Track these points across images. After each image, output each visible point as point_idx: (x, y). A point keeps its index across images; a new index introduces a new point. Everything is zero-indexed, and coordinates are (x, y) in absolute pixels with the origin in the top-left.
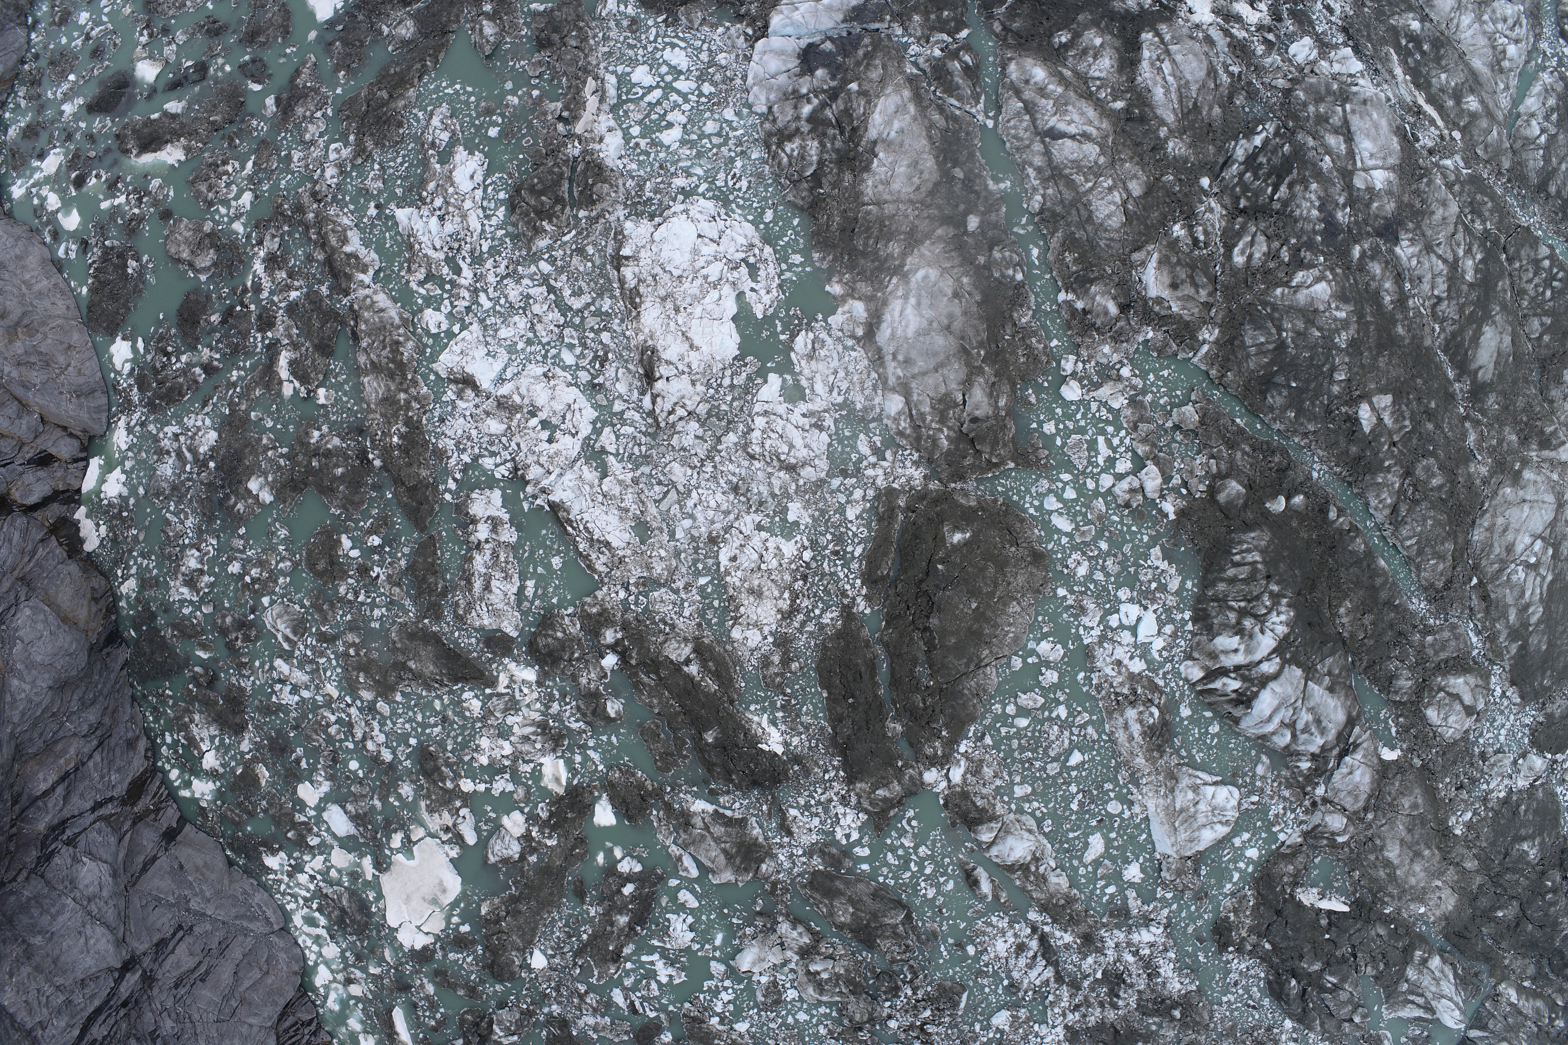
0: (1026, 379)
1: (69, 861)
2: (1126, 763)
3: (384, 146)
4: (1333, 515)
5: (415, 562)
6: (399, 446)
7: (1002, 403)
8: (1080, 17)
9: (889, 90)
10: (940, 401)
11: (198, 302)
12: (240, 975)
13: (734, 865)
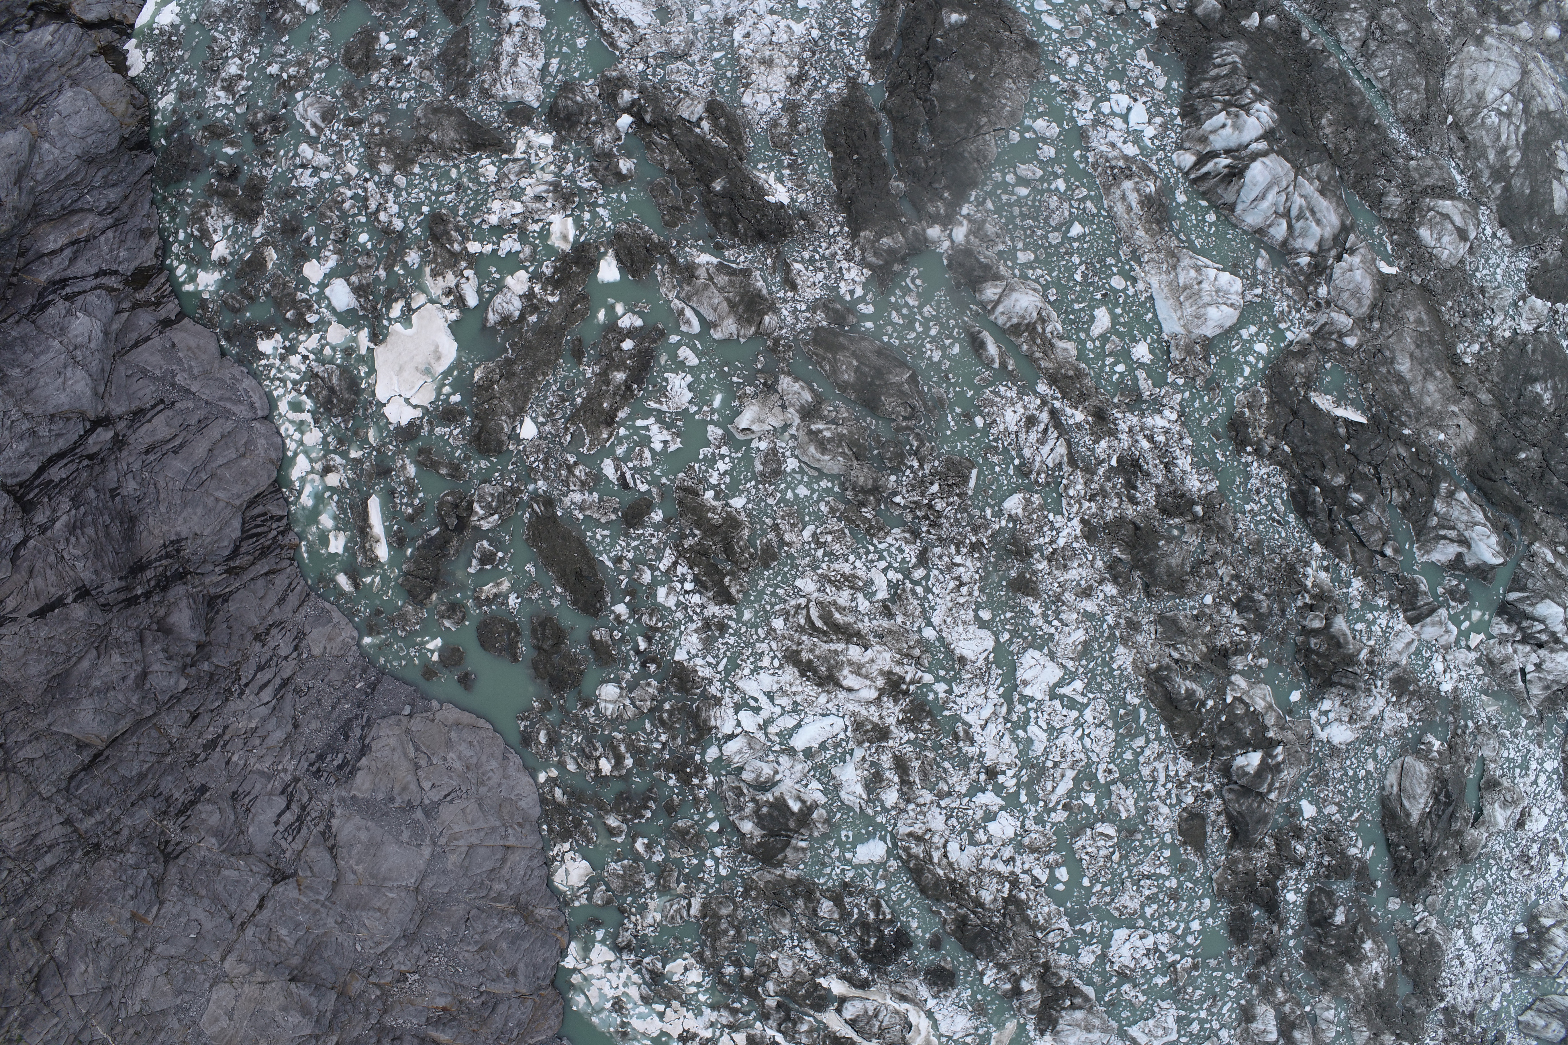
1: (63, 312)
2: (1127, 240)
4: (1305, 35)
5: (447, 49)
12: (215, 452)
13: (736, 313)
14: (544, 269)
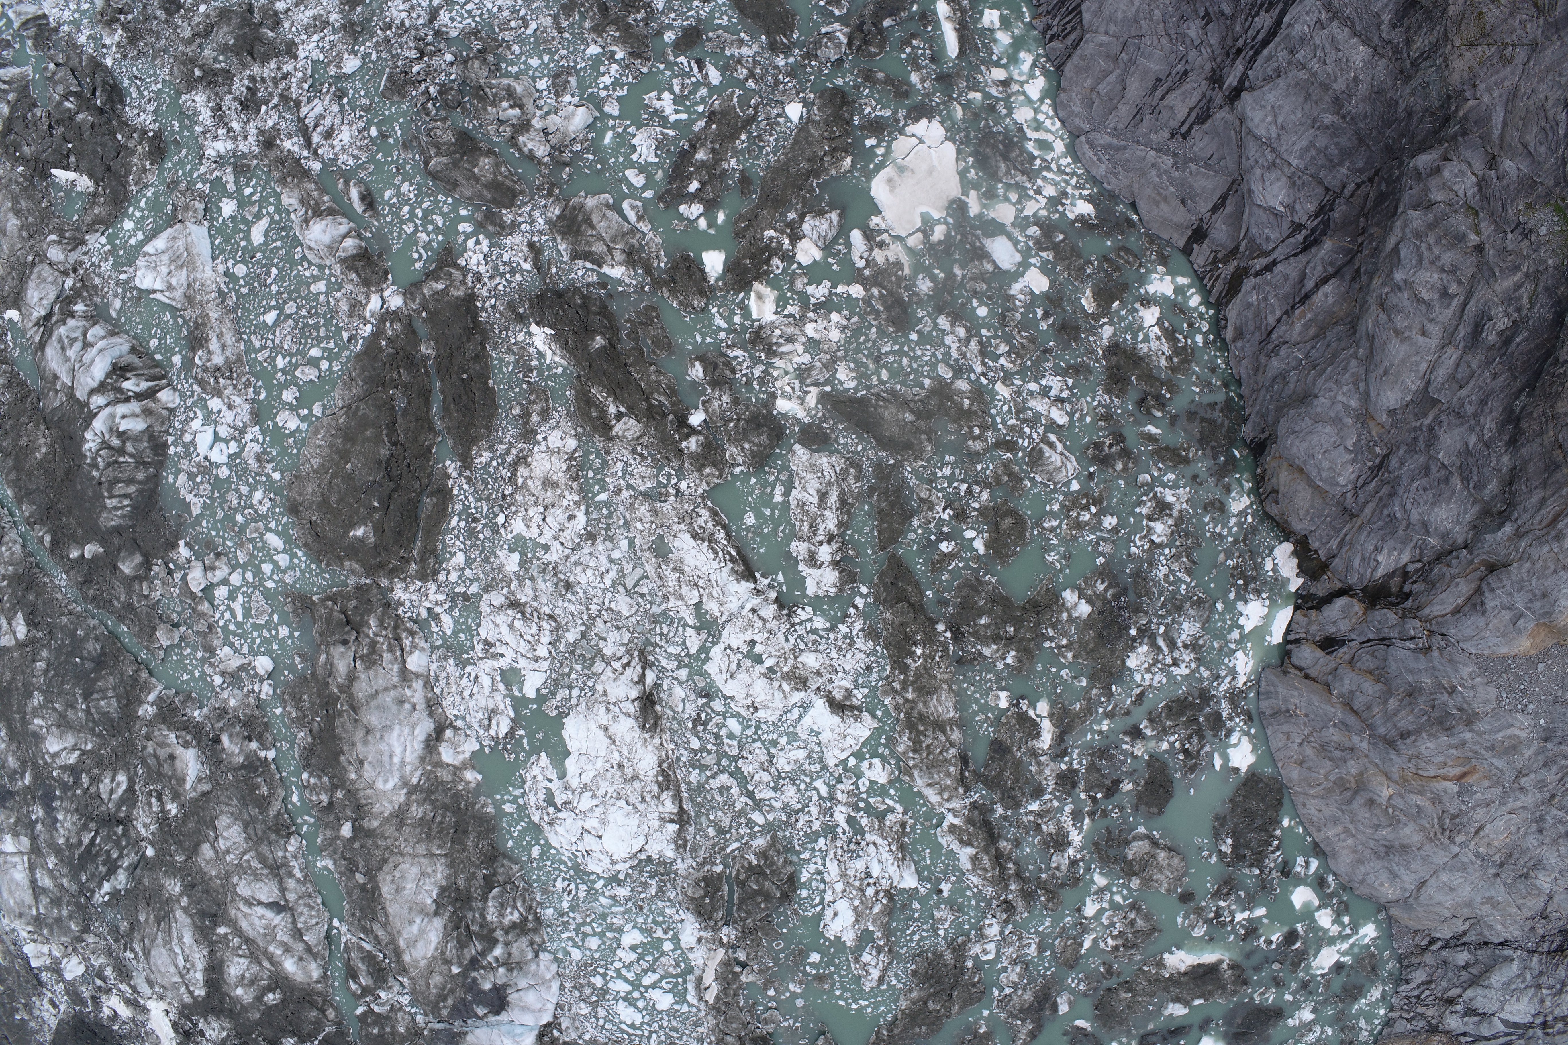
0: (303, 680)
1: (1298, 207)
3: (934, 953)
4: (48, 539)
5: (902, 523)
6: (915, 644)
7: (323, 657)
8: (257, 1016)
9: (423, 963)
10: (374, 662)
11: (1149, 805)
12: (1119, 87)
13: (585, 214)
14: (781, 266)
